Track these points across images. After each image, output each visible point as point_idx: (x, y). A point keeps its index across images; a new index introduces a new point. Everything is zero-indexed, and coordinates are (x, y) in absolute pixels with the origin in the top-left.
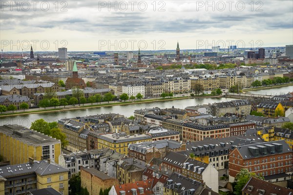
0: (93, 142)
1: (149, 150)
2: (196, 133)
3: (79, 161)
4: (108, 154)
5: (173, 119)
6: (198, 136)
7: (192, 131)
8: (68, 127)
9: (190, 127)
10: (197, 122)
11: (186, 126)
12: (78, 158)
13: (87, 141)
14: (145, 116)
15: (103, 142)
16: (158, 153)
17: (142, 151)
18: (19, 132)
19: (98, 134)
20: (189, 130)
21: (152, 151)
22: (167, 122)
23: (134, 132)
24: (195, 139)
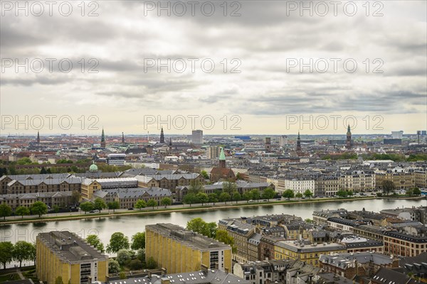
0: (268, 250)
1: (350, 264)
2: (405, 246)
3: (261, 273)
4: (296, 266)
5: (369, 225)
6: (408, 250)
7: (398, 242)
8: (233, 229)
9: (395, 237)
10: (403, 230)
11: (390, 235)
12: (259, 269)
13: (259, 249)
14: (328, 220)
15: (281, 250)
16: (361, 269)
17: (339, 265)
18: (179, 232)
19: (275, 240)
20: (394, 241)
21: (354, 266)
22: (360, 228)
23: (318, 239)
24: (403, 254)
